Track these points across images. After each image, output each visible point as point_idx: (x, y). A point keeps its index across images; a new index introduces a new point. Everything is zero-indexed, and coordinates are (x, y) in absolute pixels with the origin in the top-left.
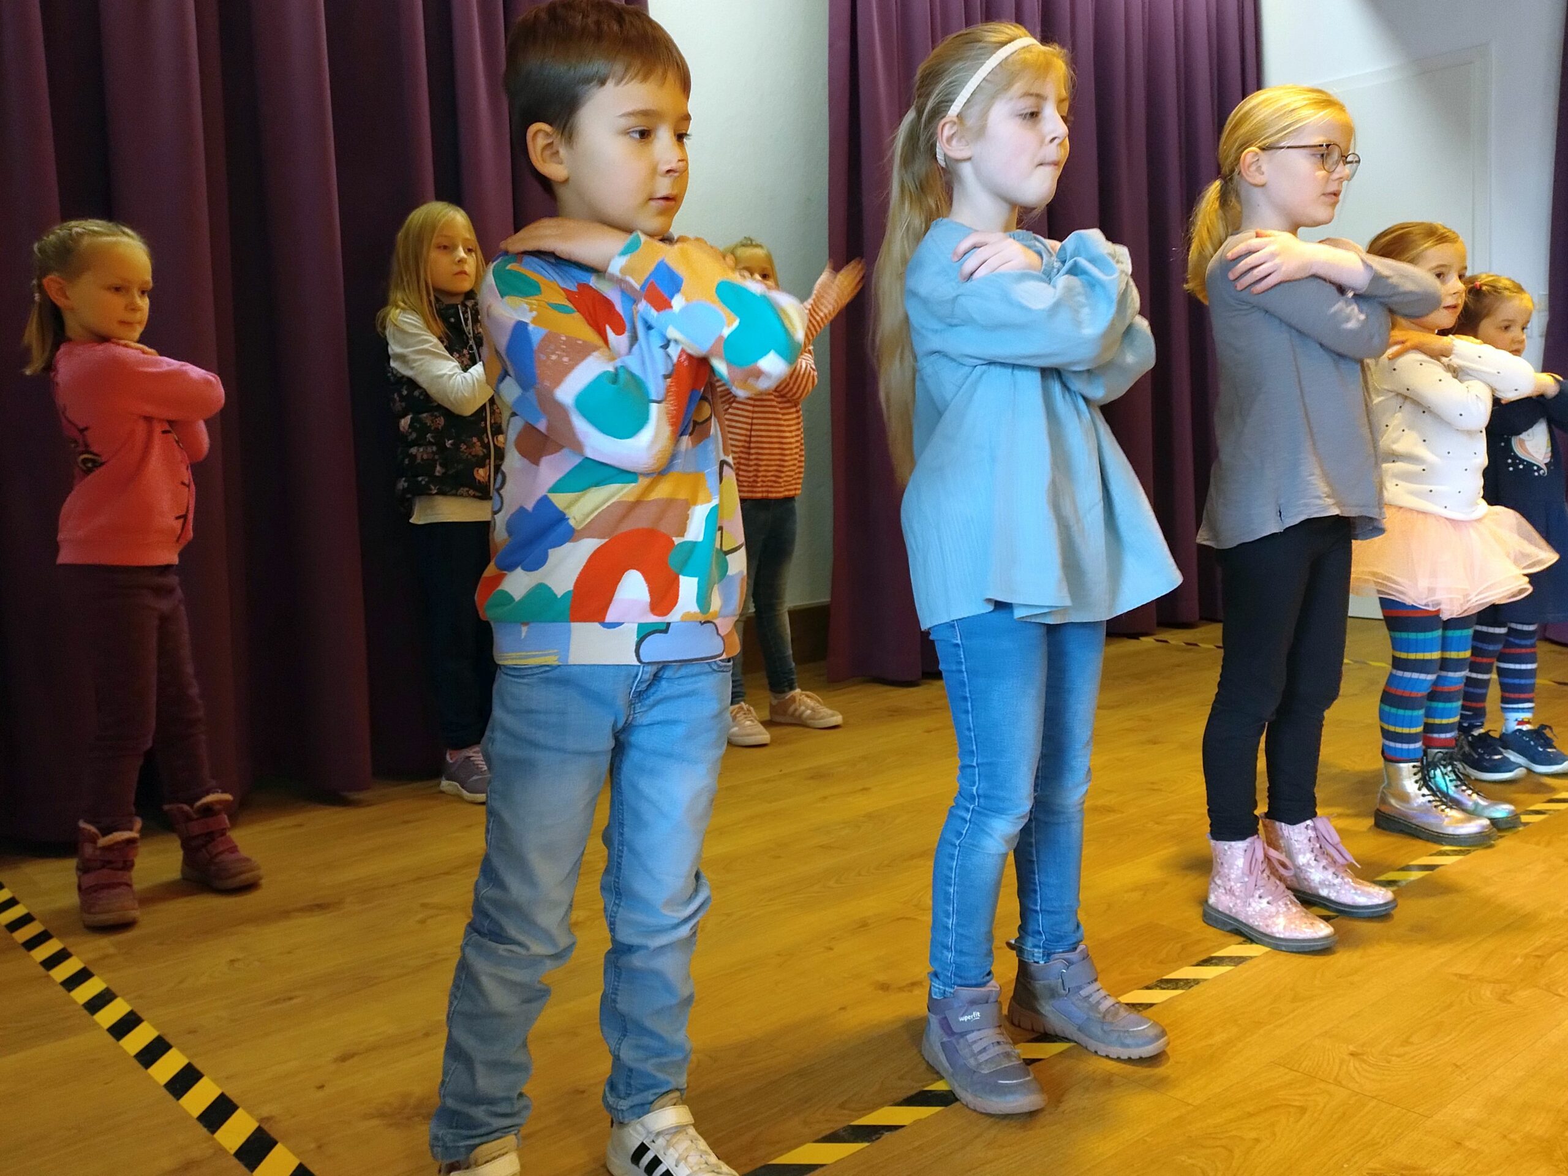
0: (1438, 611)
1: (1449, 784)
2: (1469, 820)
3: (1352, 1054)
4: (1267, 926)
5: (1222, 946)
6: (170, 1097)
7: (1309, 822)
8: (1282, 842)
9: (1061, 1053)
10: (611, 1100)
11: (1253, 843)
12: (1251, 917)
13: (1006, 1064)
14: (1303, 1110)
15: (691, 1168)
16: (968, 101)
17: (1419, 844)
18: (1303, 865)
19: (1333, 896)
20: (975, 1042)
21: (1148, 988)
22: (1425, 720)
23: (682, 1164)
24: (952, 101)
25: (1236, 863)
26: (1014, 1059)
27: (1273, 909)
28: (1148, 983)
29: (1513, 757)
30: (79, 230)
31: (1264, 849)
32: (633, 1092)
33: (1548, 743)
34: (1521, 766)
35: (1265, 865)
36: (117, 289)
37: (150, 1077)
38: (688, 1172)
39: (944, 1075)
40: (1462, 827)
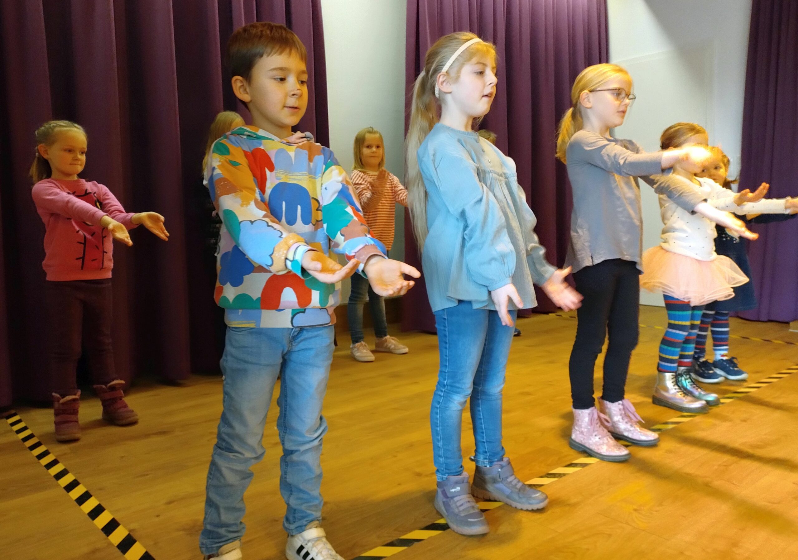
0: (689, 302)
1: (687, 383)
2: (696, 401)
3: (635, 510)
4: (598, 449)
5: (577, 458)
6: (90, 519)
7: (620, 402)
8: (607, 411)
9: (499, 507)
10: (286, 525)
11: (592, 411)
12: (591, 445)
13: (472, 511)
14: (610, 536)
15: (323, 557)
16: (452, 65)
17: (672, 412)
18: (616, 421)
19: (630, 436)
20: (458, 501)
21: (541, 477)
22: (681, 353)
23: (319, 555)
24: (444, 65)
25: (585, 420)
26: (476, 509)
27: (601, 441)
28: (541, 475)
29: (719, 372)
30: (54, 125)
31: (598, 413)
32: (297, 520)
33: (735, 365)
34: (721, 376)
35: (598, 421)
36: (70, 151)
37: (81, 510)
38: (322, 558)
39: (444, 516)
40: (692, 404)
